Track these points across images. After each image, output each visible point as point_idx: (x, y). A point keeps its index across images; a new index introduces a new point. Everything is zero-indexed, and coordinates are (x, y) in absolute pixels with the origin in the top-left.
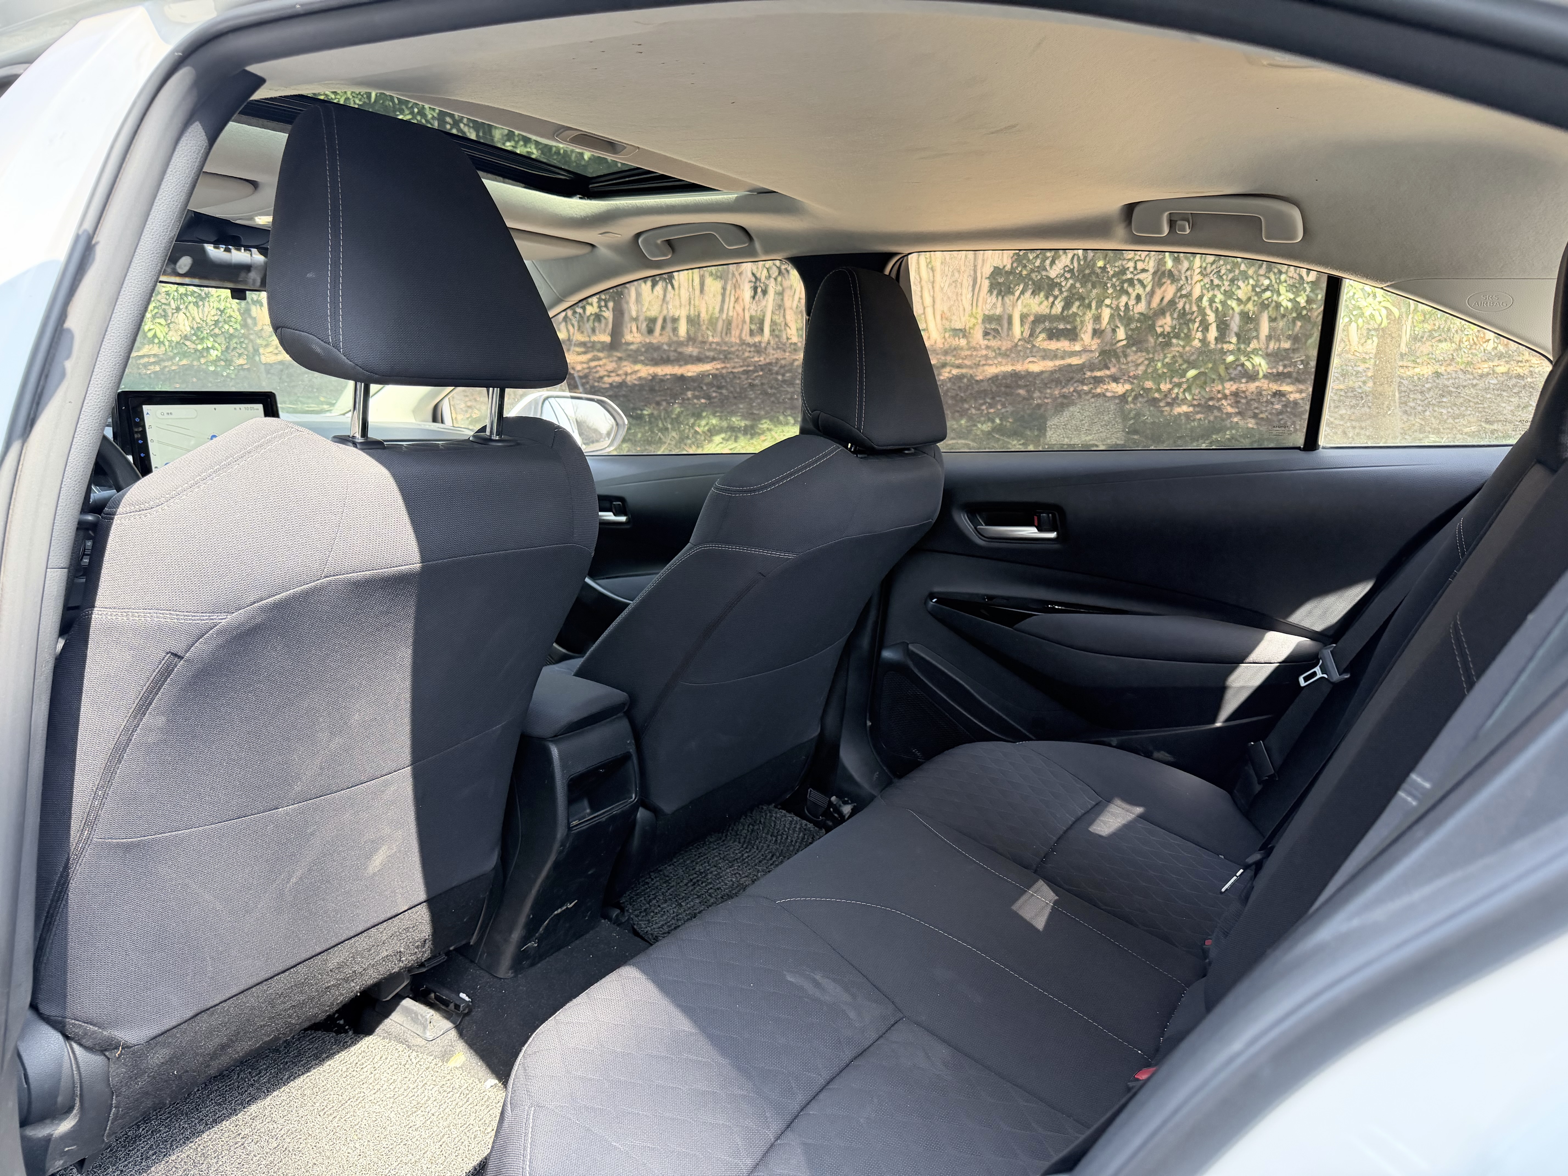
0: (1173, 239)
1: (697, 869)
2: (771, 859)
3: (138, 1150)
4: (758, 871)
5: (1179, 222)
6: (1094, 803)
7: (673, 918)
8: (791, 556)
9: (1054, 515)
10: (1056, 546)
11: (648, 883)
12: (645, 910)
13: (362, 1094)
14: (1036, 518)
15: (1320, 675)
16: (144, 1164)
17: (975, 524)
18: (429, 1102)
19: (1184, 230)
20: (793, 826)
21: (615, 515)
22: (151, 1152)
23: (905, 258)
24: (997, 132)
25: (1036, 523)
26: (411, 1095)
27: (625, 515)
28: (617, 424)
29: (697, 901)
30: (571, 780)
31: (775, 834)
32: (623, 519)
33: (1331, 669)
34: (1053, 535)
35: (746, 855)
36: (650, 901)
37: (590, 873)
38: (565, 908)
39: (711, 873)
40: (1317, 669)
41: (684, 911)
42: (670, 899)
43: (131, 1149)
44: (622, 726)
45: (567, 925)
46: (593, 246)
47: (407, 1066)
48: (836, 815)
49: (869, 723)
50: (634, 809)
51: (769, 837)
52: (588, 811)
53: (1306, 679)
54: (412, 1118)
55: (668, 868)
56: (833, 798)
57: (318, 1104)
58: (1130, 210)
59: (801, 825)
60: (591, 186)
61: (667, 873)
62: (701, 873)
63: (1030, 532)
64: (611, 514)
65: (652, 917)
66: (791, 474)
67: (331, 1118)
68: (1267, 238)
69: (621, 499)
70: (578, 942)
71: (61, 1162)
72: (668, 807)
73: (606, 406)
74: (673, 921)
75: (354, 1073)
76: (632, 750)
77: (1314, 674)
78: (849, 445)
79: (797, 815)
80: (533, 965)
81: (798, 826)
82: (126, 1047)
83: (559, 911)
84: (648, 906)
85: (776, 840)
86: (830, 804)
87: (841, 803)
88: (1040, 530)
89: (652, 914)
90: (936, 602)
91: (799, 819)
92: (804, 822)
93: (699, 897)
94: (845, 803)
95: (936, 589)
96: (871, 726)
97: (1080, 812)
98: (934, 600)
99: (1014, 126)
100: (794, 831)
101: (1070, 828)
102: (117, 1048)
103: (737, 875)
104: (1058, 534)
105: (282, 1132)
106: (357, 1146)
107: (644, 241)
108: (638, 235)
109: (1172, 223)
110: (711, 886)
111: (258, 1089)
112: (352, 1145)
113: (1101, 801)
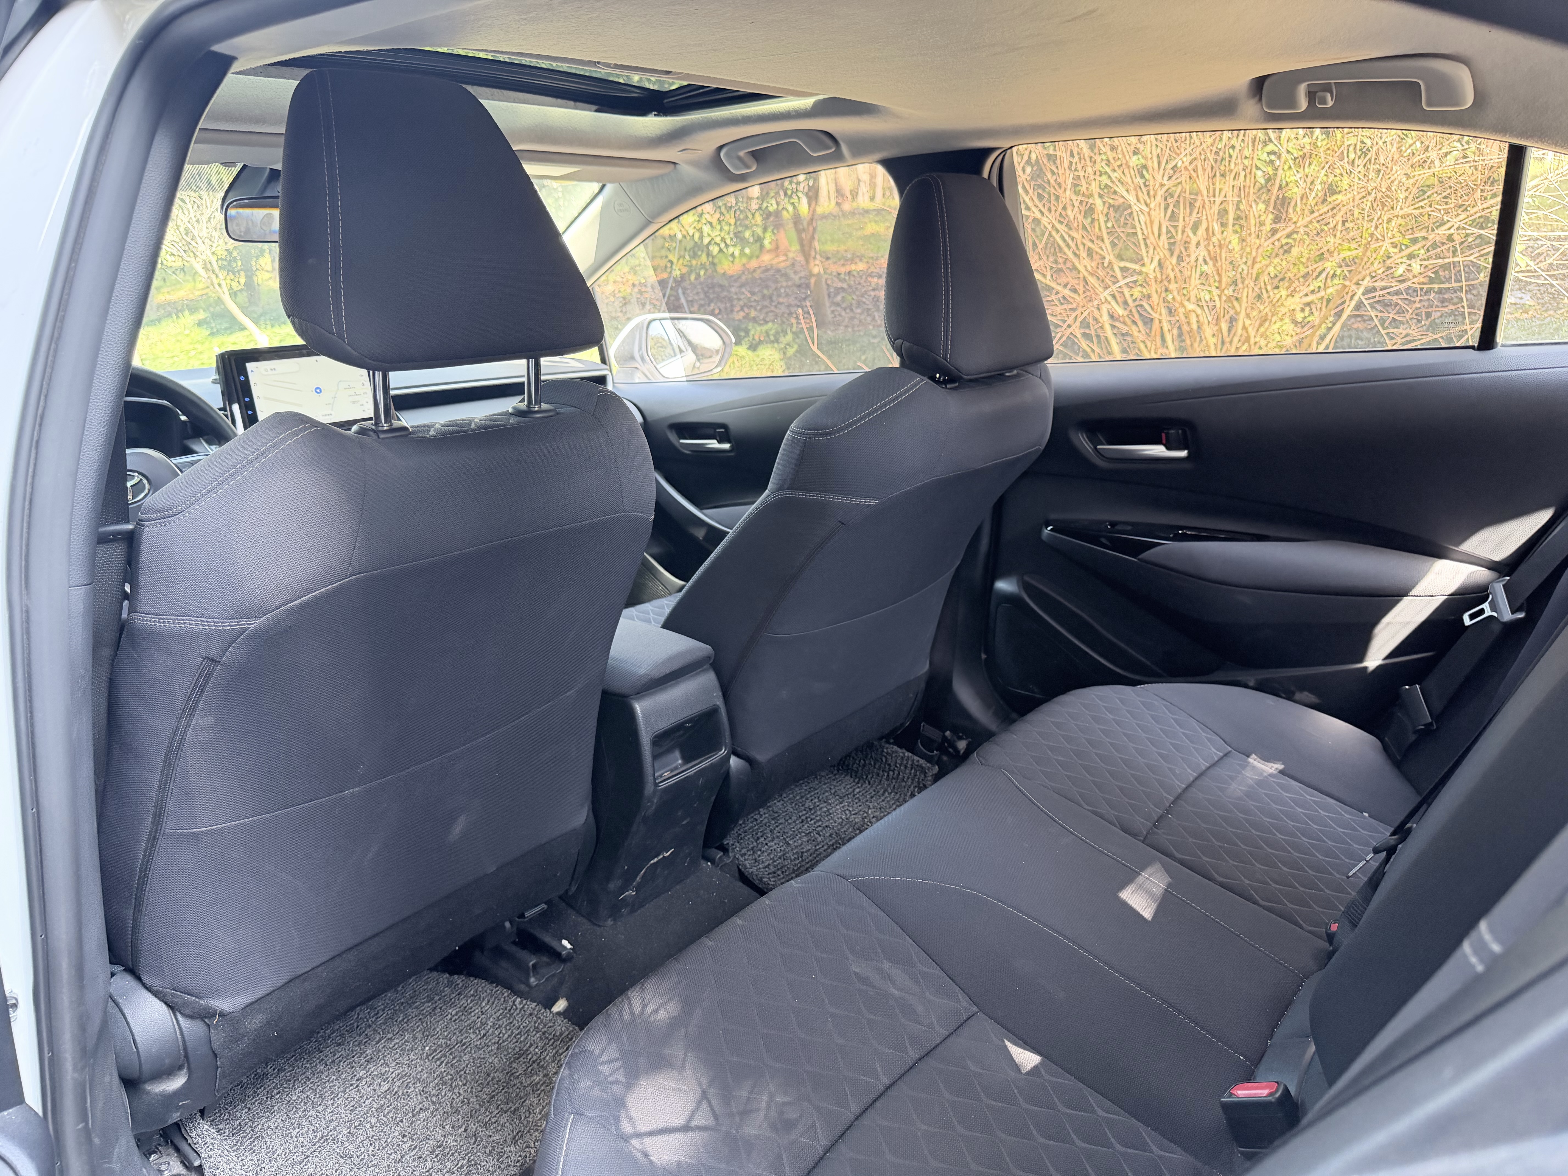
0: (1314, 114)
1: (807, 806)
2: (883, 795)
3: (265, 1088)
4: (869, 808)
5: (1320, 94)
6: (1221, 754)
7: (780, 858)
8: (873, 502)
9: (1184, 432)
10: (1188, 466)
11: (756, 820)
12: (752, 849)
13: (468, 1039)
14: (1163, 435)
15: (1488, 613)
16: (269, 1102)
17: (1095, 442)
18: (531, 1049)
19: (1325, 103)
20: (905, 762)
21: (719, 442)
22: (275, 1091)
23: (1009, 151)
24: (1074, 19)
25: (1164, 442)
26: (515, 1040)
27: (729, 441)
28: (724, 343)
29: (805, 839)
30: (656, 737)
31: (887, 769)
32: (726, 446)
33: (1502, 606)
34: (1183, 454)
35: (857, 790)
36: (758, 838)
37: (684, 823)
38: (661, 857)
39: (821, 809)
40: (1486, 606)
41: (792, 850)
42: (778, 837)
43: (258, 1086)
44: (707, 679)
45: (666, 872)
46: (675, 163)
47: (512, 1011)
48: (950, 750)
49: (984, 656)
50: (727, 759)
51: (881, 772)
52: (680, 762)
53: (1472, 617)
54: (514, 1065)
55: (778, 804)
56: (948, 733)
57: (427, 1048)
58: (1259, 85)
59: (913, 760)
60: (666, 101)
61: (776, 810)
62: (811, 809)
63: (1158, 450)
64: (715, 441)
65: (759, 856)
66: (869, 415)
67: (438, 1063)
68: (1429, 105)
69: (724, 426)
70: (678, 887)
71: (178, 1114)
72: (762, 757)
73: (713, 325)
74: (780, 861)
75: (463, 1017)
76: (719, 702)
77: (1482, 611)
78: (938, 375)
79: (908, 751)
80: (633, 911)
81: (910, 763)
82: (222, 1015)
83: (656, 860)
84: (755, 844)
85: (888, 775)
86: (945, 738)
87: (955, 738)
88: (1169, 448)
89: (759, 853)
90: (1051, 530)
91: (910, 754)
92: (916, 758)
93: (807, 835)
94: (960, 738)
95: (1053, 516)
96: (986, 659)
97: (1204, 765)
98: (1049, 528)
99: (1094, 11)
100: (906, 767)
101: (1189, 786)
102: (214, 1015)
103: (847, 812)
104: (1189, 453)
105: (394, 1075)
106: (461, 1092)
107: (727, 154)
108: (721, 148)
109: (1312, 95)
110: (820, 823)
111: (374, 1030)
112: (456, 1091)
113: (1230, 752)
